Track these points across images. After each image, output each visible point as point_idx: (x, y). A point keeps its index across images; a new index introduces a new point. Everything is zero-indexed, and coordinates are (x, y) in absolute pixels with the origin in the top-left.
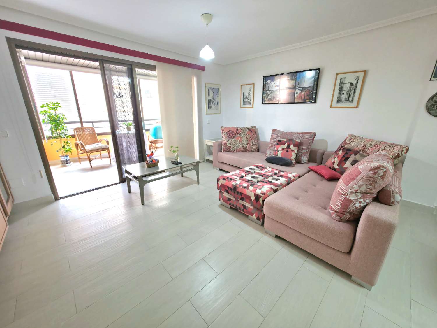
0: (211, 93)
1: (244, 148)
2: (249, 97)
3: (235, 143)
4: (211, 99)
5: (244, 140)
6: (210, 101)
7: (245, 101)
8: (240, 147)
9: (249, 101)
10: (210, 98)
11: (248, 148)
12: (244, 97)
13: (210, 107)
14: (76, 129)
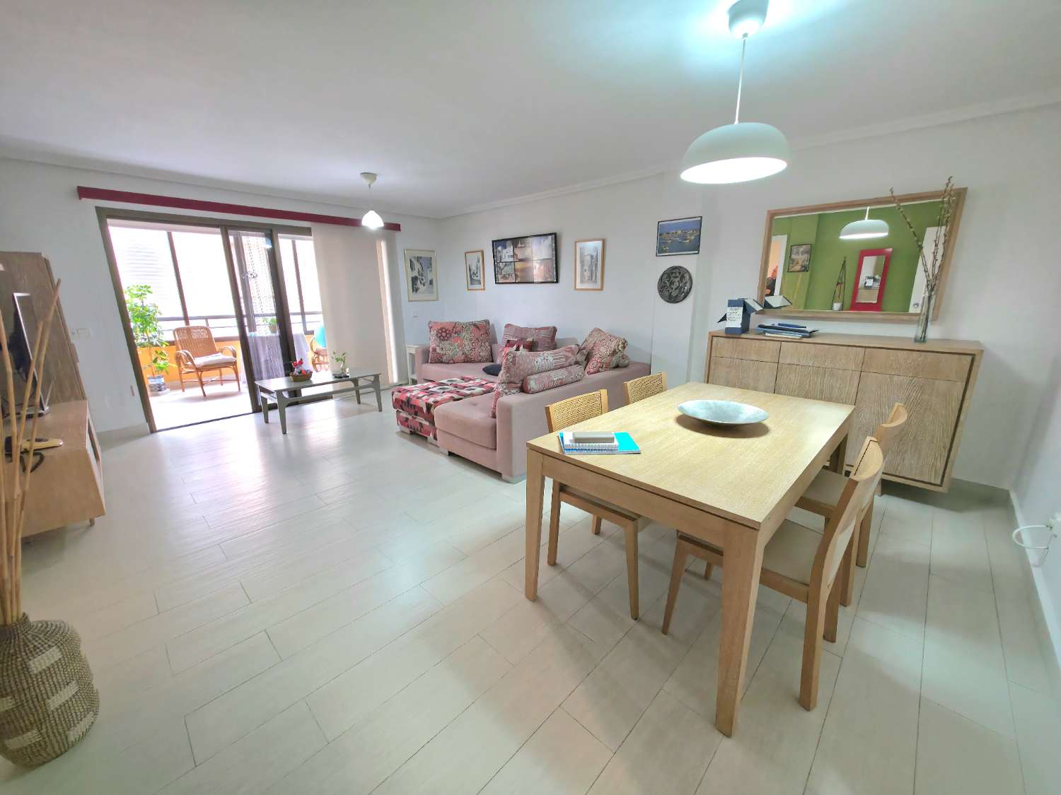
0: (417, 266)
1: (466, 356)
2: (477, 273)
3: (450, 348)
4: (417, 275)
5: (466, 343)
6: (414, 280)
7: (474, 278)
8: (460, 356)
9: (478, 278)
10: (415, 274)
11: (473, 355)
12: (472, 273)
13: (415, 290)
14: (178, 330)
